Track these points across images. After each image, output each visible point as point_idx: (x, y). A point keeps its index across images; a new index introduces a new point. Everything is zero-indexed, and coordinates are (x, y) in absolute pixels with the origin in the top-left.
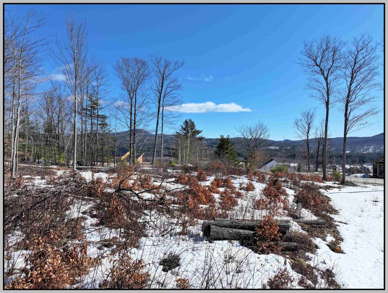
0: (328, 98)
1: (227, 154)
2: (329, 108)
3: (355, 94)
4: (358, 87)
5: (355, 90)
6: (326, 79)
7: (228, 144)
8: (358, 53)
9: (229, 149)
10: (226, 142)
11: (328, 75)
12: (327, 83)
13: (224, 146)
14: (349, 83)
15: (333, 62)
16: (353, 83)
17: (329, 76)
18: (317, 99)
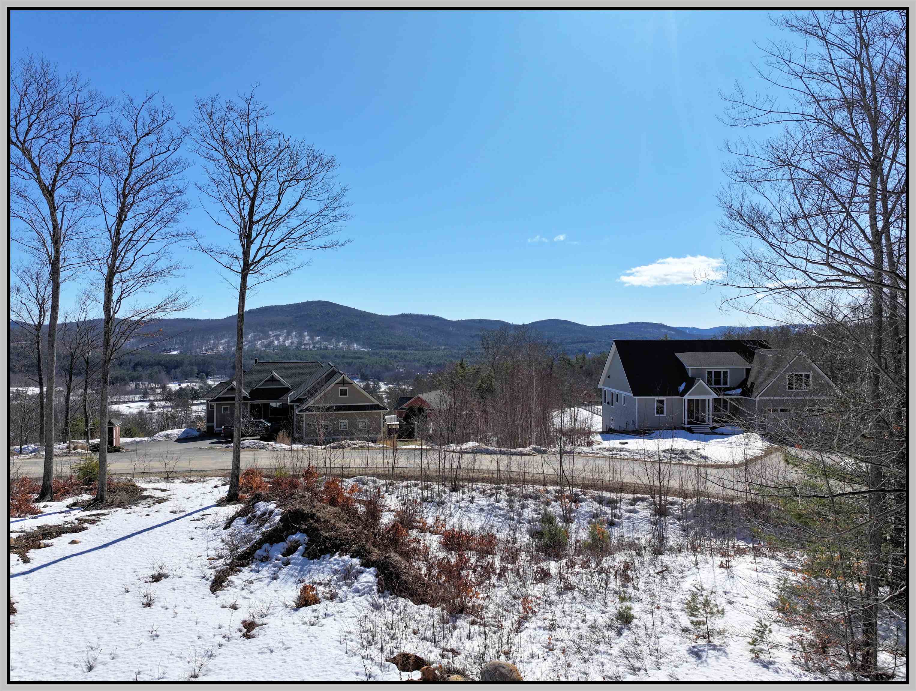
0: (57, 251)
8: (138, 141)
11: (55, 181)
12: (53, 209)
15: (72, 146)
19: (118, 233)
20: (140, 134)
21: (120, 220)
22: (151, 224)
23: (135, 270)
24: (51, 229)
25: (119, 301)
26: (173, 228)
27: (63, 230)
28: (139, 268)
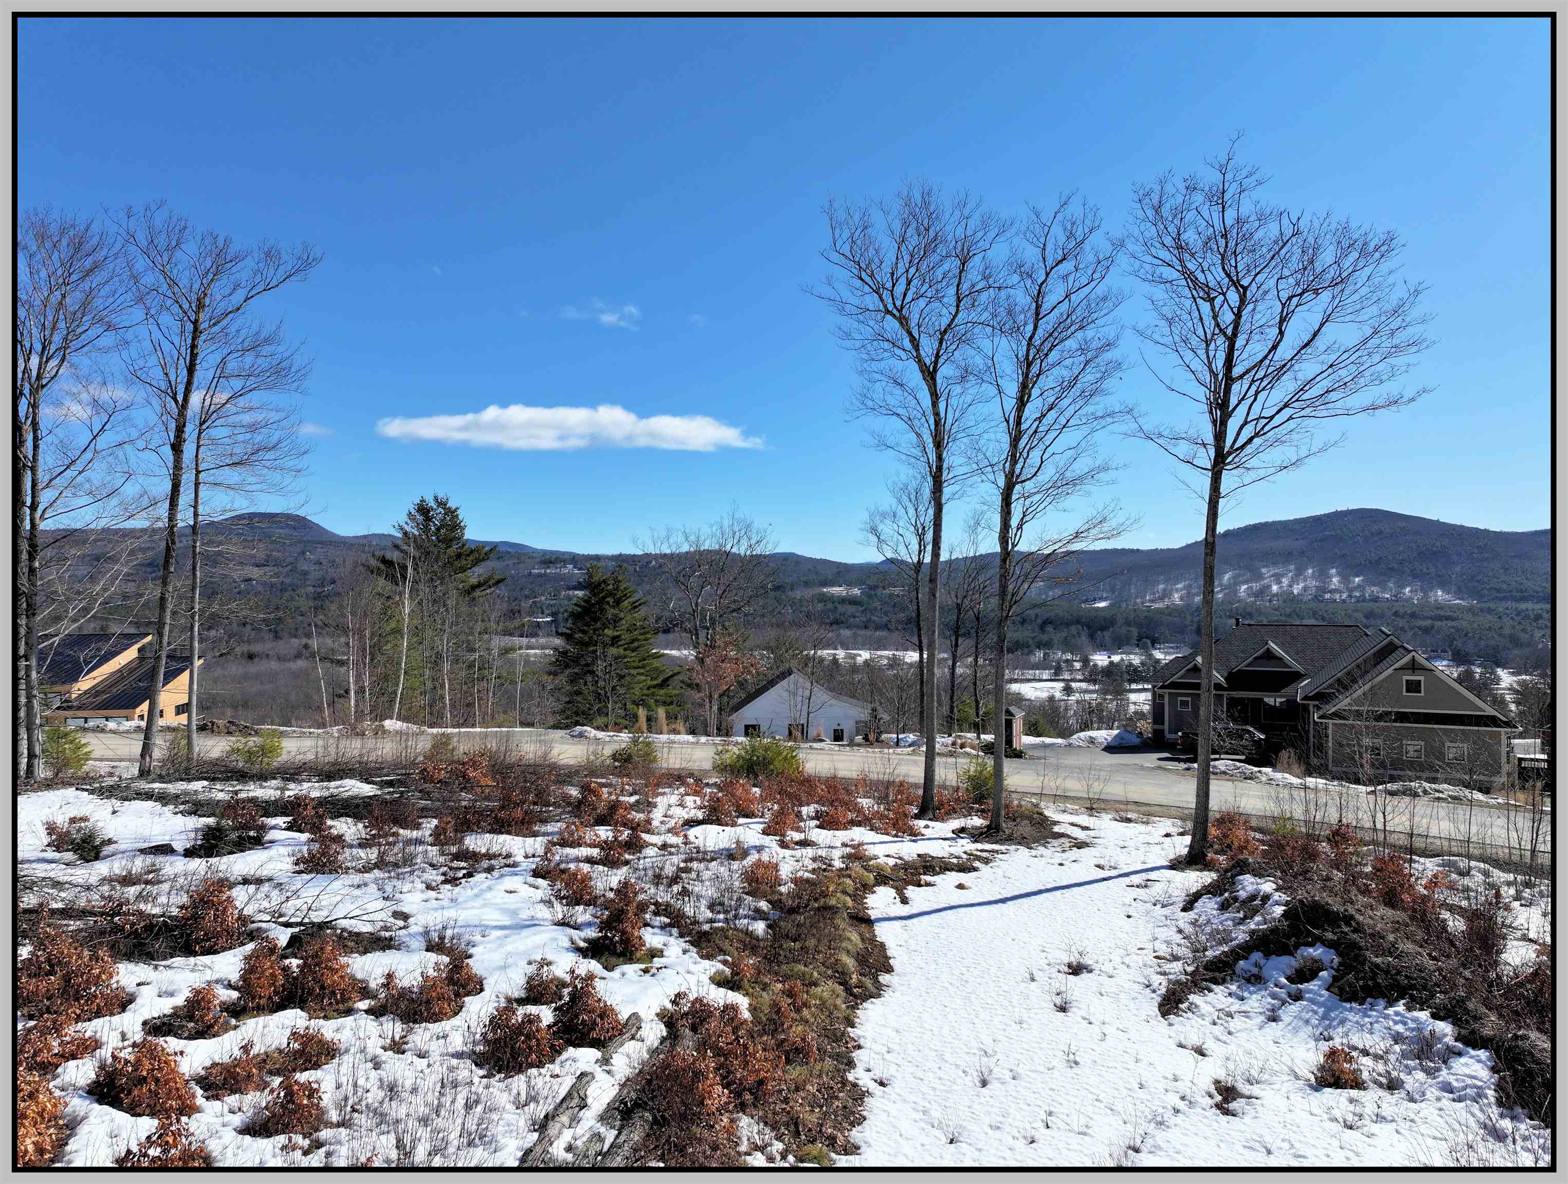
0: (940, 458)
1: (613, 645)
2: (943, 501)
3: (1042, 446)
4: (1052, 415)
5: (1036, 432)
6: (930, 375)
7: (618, 602)
8: (1047, 274)
9: (624, 624)
10: (611, 594)
11: (938, 356)
12: (935, 396)
13: (602, 610)
14: (1010, 404)
15: (959, 301)
16: (1028, 401)
17: (941, 360)
18: (904, 457)
19: (1018, 423)
20: (1050, 262)
21: (1022, 403)
22: (1065, 403)
23: (1042, 477)
24: (933, 427)
25: (1020, 527)
26: (1098, 405)
27: (947, 427)
28: (1048, 474)
